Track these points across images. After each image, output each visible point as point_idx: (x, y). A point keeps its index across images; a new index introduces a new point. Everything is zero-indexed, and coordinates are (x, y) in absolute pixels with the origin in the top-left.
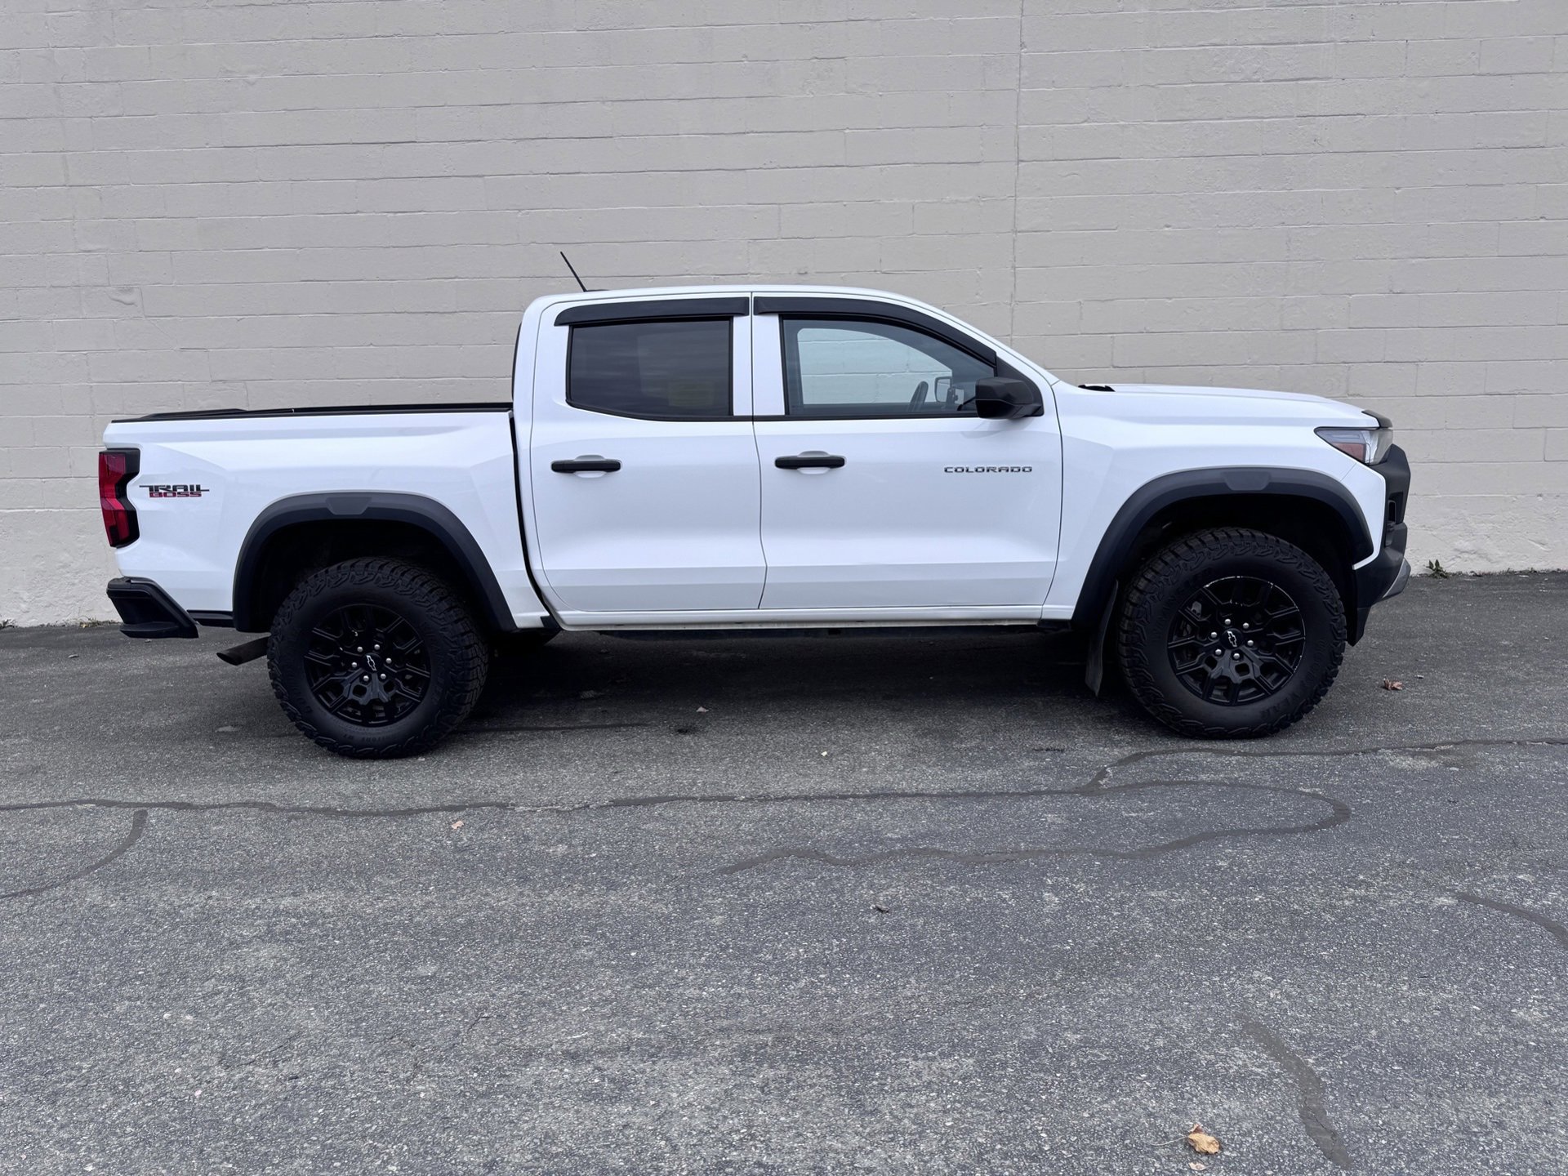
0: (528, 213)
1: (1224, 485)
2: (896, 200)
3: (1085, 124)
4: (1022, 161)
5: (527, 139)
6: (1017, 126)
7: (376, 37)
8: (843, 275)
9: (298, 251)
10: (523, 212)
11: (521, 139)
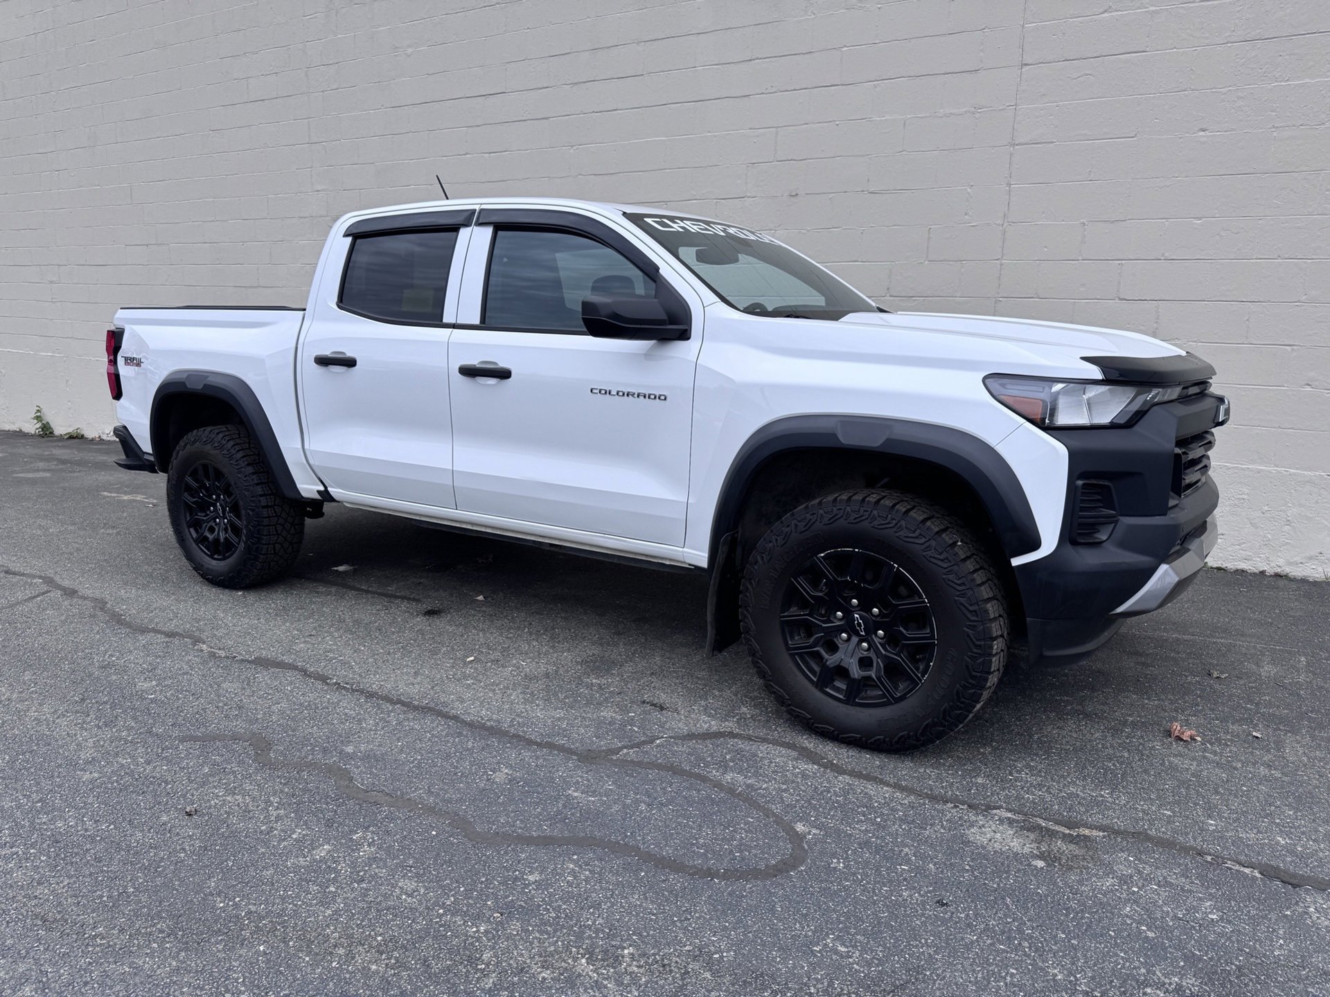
0: (577, 149)
1: (834, 436)
2: (887, 117)
3: (1106, 15)
4: (1026, 65)
5: (580, 83)
6: (1023, 26)
7: (485, 7)
8: (831, 195)
9: (430, 187)
10: (575, 148)
11: (576, 84)
